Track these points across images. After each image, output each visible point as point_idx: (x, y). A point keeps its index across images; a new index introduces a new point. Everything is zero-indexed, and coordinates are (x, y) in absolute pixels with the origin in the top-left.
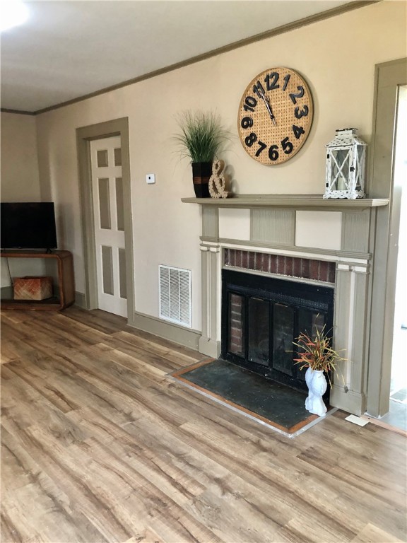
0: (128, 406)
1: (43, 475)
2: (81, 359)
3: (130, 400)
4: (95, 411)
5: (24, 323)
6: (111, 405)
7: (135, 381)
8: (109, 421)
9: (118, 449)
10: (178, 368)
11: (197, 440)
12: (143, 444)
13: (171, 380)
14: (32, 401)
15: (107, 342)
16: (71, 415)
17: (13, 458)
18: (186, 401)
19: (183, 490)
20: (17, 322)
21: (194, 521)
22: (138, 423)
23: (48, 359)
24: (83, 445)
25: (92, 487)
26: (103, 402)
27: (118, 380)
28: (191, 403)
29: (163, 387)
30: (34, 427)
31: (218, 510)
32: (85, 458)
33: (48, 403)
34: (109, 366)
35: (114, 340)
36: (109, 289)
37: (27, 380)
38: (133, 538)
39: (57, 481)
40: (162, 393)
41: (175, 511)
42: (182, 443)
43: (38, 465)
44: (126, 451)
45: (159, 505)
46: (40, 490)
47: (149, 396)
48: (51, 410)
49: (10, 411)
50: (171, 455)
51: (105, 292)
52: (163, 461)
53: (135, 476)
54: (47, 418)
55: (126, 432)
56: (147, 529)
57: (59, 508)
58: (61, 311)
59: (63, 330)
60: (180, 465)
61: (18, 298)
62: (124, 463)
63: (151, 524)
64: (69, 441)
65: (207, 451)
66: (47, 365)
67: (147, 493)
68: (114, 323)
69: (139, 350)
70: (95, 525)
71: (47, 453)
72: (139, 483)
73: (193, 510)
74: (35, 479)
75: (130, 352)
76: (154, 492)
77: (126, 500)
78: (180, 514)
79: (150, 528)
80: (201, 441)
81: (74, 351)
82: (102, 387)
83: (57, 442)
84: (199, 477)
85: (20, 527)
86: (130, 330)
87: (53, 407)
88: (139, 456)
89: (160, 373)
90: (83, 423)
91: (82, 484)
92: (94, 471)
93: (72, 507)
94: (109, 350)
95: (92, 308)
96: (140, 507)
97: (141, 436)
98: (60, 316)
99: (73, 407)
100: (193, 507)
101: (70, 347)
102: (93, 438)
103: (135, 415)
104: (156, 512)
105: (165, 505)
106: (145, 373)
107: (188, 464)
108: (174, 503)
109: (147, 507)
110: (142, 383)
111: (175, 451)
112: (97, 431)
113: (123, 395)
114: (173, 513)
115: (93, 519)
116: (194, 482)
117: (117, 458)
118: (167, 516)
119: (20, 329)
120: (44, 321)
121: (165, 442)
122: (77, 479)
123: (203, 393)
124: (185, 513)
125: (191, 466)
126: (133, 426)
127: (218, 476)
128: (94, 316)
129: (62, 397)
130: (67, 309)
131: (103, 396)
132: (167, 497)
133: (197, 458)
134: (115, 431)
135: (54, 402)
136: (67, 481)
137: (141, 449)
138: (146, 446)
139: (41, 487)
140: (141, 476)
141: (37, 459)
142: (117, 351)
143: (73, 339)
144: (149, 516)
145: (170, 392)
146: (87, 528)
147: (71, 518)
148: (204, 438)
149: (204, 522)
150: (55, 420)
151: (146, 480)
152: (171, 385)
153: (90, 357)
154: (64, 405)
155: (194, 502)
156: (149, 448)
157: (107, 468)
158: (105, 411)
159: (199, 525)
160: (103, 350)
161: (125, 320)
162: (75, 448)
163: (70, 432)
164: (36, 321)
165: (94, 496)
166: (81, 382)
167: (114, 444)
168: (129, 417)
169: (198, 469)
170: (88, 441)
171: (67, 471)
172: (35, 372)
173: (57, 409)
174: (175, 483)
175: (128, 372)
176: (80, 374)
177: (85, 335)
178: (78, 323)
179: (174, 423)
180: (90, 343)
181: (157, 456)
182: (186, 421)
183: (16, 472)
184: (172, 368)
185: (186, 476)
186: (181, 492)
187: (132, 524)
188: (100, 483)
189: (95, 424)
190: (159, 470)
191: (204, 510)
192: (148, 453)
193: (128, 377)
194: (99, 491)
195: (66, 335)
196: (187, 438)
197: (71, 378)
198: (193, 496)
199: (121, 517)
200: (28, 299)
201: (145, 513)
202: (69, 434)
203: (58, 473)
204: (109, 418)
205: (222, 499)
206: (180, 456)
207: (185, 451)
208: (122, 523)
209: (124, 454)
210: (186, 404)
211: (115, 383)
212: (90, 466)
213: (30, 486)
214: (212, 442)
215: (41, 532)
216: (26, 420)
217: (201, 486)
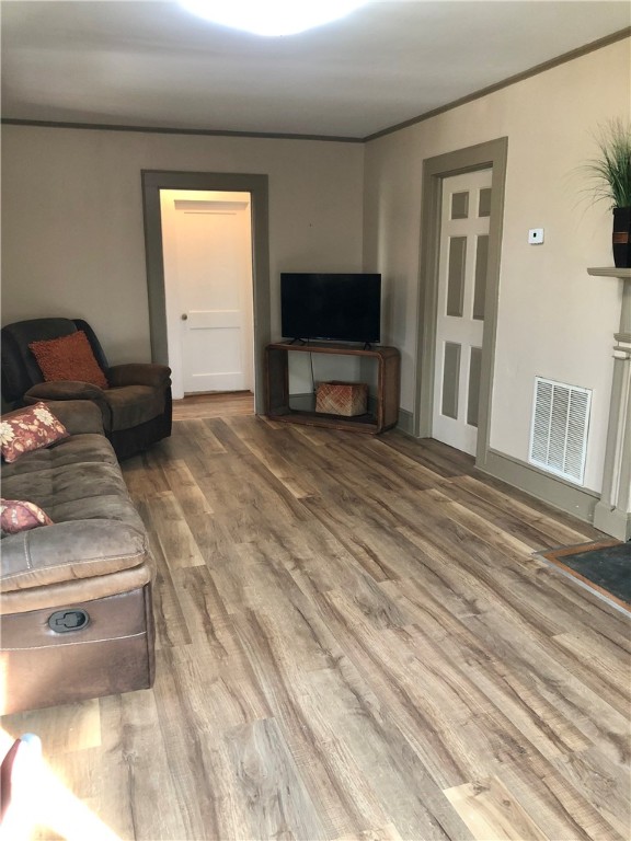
0: (471, 589)
1: (345, 662)
2: (404, 509)
3: (474, 581)
4: (421, 588)
5: (328, 446)
6: (445, 583)
7: (484, 554)
8: (441, 606)
9: (454, 651)
10: (556, 546)
11: (582, 664)
12: (492, 651)
13: (542, 562)
14: (334, 556)
15: (443, 490)
16: (386, 586)
17: (307, 628)
18: (564, 599)
19: (553, 737)
20: (316, 444)
21: (570, 788)
22: (485, 618)
23: (356, 501)
24: (401, 631)
25: (414, 697)
26: (433, 577)
27: (456, 547)
28: (573, 604)
29: (529, 571)
30: (335, 592)
31: (612, 783)
32: (404, 652)
33: (355, 563)
34: (444, 524)
35: (454, 488)
36: (450, 410)
37: (328, 527)
38: (470, 785)
39: (364, 675)
40: (526, 581)
41: (538, 766)
42: (556, 663)
43: (339, 646)
44: (465, 656)
45: (513, 748)
46: (341, 681)
47: (505, 581)
48: (359, 573)
49: (305, 565)
50: (537, 679)
51: (444, 413)
52: (524, 684)
53: (477, 695)
54: (354, 584)
55: (466, 628)
56: (491, 778)
57: (365, 712)
58: (378, 435)
59: (380, 463)
60: (550, 697)
61: (322, 411)
62: (460, 672)
63: (498, 773)
64: (382, 623)
65: (600, 687)
66: (356, 510)
67: (494, 725)
68: (455, 463)
69: (491, 508)
70: (415, 749)
71: (352, 632)
72: (483, 708)
73: (568, 772)
74: (334, 663)
75: (477, 509)
76: (504, 726)
77: (462, 727)
78: (546, 771)
79: (497, 778)
80: (587, 668)
81: (394, 495)
82: (432, 553)
83: (366, 621)
84: (580, 723)
85: (313, 723)
86: (478, 475)
87: (362, 570)
88: (485, 668)
89: (524, 548)
90: (403, 602)
91: (398, 687)
92: (416, 673)
93: (383, 716)
94: (444, 501)
95: (421, 436)
96: (484, 743)
97: (489, 638)
98: (377, 441)
99: (389, 575)
100: (569, 766)
101: (390, 488)
102: (416, 626)
103: (480, 605)
104: (508, 757)
105: (522, 751)
106: (499, 545)
107: (563, 697)
108: (537, 752)
109: (495, 747)
110: (494, 559)
111: (543, 673)
112: (423, 617)
113: (464, 572)
114: (534, 767)
115: (412, 740)
116: (572, 728)
117: (451, 663)
118: (525, 769)
119: (320, 453)
120: (353, 446)
121: (525, 656)
122: (392, 680)
123: (596, 593)
124: (555, 773)
125: (566, 701)
126: (476, 621)
127: (615, 730)
128: (424, 447)
129: (374, 557)
130: (387, 433)
131: (434, 568)
132: (526, 740)
133: (580, 692)
134: (450, 622)
135: (363, 564)
136: (377, 677)
137: (488, 658)
138: (496, 655)
139: (342, 676)
140: (486, 699)
141: (338, 638)
142: (456, 505)
143: (393, 477)
144: (496, 761)
145: (540, 582)
146: (403, 750)
147: (382, 730)
148: (594, 664)
149: (587, 796)
150: (364, 590)
151: (495, 706)
152: (541, 571)
153: (418, 508)
154: (377, 570)
155: (571, 760)
156: (500, 659)
157: (435, 672)
158: (435, 590)
159: (577, 796)
160: (436, 499)
161: (472, 460)
162: (390, 634)
163: (384, 611)
164: (342, 445)
165: (415, 707)
166: (402, 542)
167: (447, 641)
168: (471, 605)
169: (582, 712)
170: (409, 628)
171: (378, 665)
172: (339, 517)
173: (367, 574)
174: (540, 723)
175: (473, 539)
176: (401, 529)
177: (411, 474)
178: (401, 455)
179: (545, 631)
180: (418, 487)
181: (513, 674)
182: (564, 631)
183: (310, 649)
184: (544, 544)
185: (559, 716)
186: (550, 738)
187: (468, 764)
188: (422, 693)
189: (421, 607)
190: (514, 696)
191: (587, 775)
192: (500, 668)
193: (473, 546)
194: (422, 702)
195: (383, 470)
196: (564, 657)
197: (388, 533)
198: (570, 750)
199: (453, 749)
200: (334, 413)
201: (489, 753)
202: (384, 613)
203: (367, 665)
204: (442, 601)
205: (620, 768)
206: (551, 684)
207: (560, 677)
208: (454, 757)
209: (462, 660)
210: (563, 604)
211: (452, 553)
212: (411, 665)
213: (328, 671)
214: (607, 673)
215: (340, 738)
216: (326, 581)
217: (585, 739)
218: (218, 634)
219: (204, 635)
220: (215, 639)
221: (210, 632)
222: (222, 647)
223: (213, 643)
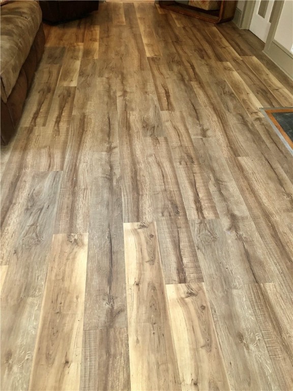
0: (210, 123)
1: (117, 150)
2: (203, 71)
3: (215, 118)
4: (183, 118)
5: (184, 28)
6: (197, 116)
7: (231, 105)
8: (187, 130)
9: (177, 155)
10: (277, 106)
11: (244, 175)
12: (198, 159)
13: (262, 115)
14: (146, 92)
15: (234, 63)
16: (165, 114)
17: (108, 129)
18: (260, 138)
19: (199, 209)
20: (178, 26)
21: (190, 237)
22: (207, 140)
23: (180, 63)
24: (156, 140)
25: (140, 174)
26: (194, 113)
27: (218, 98)
28: (263, 141)
29: (250, 118)
30: (134, 113)
31: (215, 239)
32: (150, 151)
33: (156, 98)
34: (220, 84)
35: (241, 62)
37: (154, 76)
38: (139, 223)
39: (122, 158)
40: (245, 123)
41: (181, 219)
42: (229, 171)
43: (118, 141)
44: (181, 159)
45: (175, 210)
46: (107, 160)
47: (232, 120)
48: (154, 104)
49: (128, 95)
50: (212, 179)
52: (202, 179)
53: (173, 180)
54: (147, 110)
55: (192, 144)
56: (152, 222)
57: (110, 178)
58: (218, 24)
59: (208, 41)
60: (213, 188)
61: (192, 5)
62: (173, 167)
63: (158, 221)
64: (149, 133)
65: (245, 188)
66: (175, 68)
67: (172, 197)
68: (254, 46)
69: (255, 78)
70: (123, 200)
71: (130, 135)
72: (172, 187)
73: (195, 229)
74: (110, 150)
75: (246, 77)
76: (177, 199)
77: (155, 195)
78: (183, 225)
79: (155, 223)
80: (246, 178)
81: (203, 62)
82: (202, 98)
83: (141, 131)
84: (220, 207)
85: (81, 177)
86: (261, 57)
87: (157, 103)
88: (188, 167)
89: (257, 103)
90: (168, 124)
91: (135, 168)
92: (149, 163)
93: (118, 181)
94: (230, 70)
95: (243, 28)
96: (160, 205)
97: (202, 152)
98: (215, 29)
99: (170, 107)
100: (197, 226)
101: (203, 58)
102: (166, 139)
103: (209, 133)
104: (168, 214)
105: (178, 213)
106: (244, 101)
107: (220, 191)
108: (185, 215)
109: (165, 208)
110: (235, 107)
111: (218, 175)
112: (173, 134)
113: (213, 112)
114: (178, 222)
115: (124, 196)
116: (214, 208)
117: (171, 161)
118: (173, 222)
119: (177, 32)
120: (199, 30)
121: (215, 165)
122: (134, 163)
123: (282, 137)
124: (187, 227)
125: (221, 194)
126: (201, 141)
127: (237, 213)
128: (240, 35)
129: (168, 96)
130: (224, 24)
131: (197, 108)
132: (184, 208)
133: (231, 190)
134: (185, 137)
135: (159, 99)
136: (127, 161)
137: (193, 162)
138: (199, 162)
139: (110, 158)
140: (177, 183)
141: (121, 137)
142: (236, 75)
143: (210, 52)
144: (160, 215)
145: (253, 125)
146: (117, 200)
147: (113, 188)
148: (251, 176)
149: (196, 242)
150: (151, 114)
151: (179, 188)
152: (259, 119)
153: (211, 72)
154: (165, 104)
155: (201, 223)
156: (199, 164)
157: (159, 164)
158: (189, 121)
159: (191, 241)
160: (225, 68)
161: (262, 44)
162: (149, 140)
163: (154, 127)
164: (193, 29)
165: (137, 180)
166: (189, 89)
167: (177, 150)
168: (204, 133)
169: (224, 199)
170: (161, 139)
171: (132, 154)
172: (164, 71)
173: (158, 105)
174: (197, 201)
175: (231, 94)
176: (194, 84)
177: (220, 50)
178: (224, 40)
179: (235, 152)
180: (220, 58)
181: (200, 173)
182: (247, 155)
183: (103, 140)
184: (271, 104)
185: (210, 199)
186: (197, 210)
187: (145, 213)
188: (146, 174)
189: (175, 128)
190: (193, 185)
191: (204, 232)
192: (196, 168)
193: (228, 99)
194: (142, 178)
195: (207, 47)
196: (236, 169)
197: (185, 85)
198: (204, 218)
199: (142, 204)
200: (198, 6)
201: (160, 210)
202: (152, 129)
203: (126, 152)
204: (189, 127)
205: (225, 233)
206: (218, 182)
207: (226, 179)
208: (140, 209)
209: (178, 160)
210: (256, 138)
211: (214, 101)
212: (149, 158)
213: (104, 153)
214: (255, 182)
215: (89, 187)
216: (133, 105)
217: (216, 214)
218: (61, 124)
219: (54, 123)
220: (58, 127)
221: (58, 122)
222: (59, 131)
223: (56, 128)
